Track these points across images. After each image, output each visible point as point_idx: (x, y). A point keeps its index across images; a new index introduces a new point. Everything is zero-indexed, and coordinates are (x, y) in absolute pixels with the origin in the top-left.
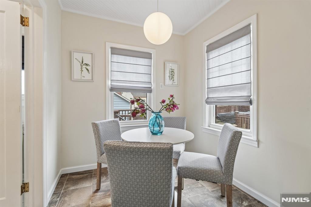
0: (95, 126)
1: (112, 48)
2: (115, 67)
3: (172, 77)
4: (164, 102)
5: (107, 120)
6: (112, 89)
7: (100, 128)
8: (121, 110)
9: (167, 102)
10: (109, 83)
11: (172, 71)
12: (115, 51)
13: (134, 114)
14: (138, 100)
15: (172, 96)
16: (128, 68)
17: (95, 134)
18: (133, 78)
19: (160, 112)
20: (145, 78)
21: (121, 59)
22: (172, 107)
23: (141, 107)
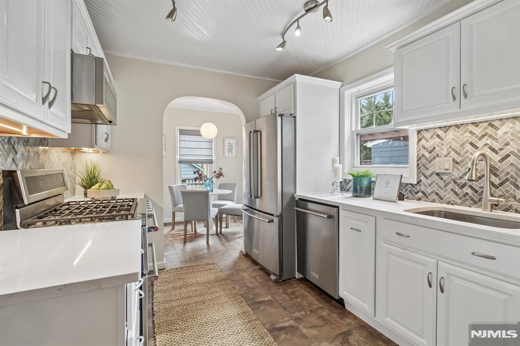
0: (171, 188)
1: (180, 130)
2: (183, 144)
3: (230, 150)
4: (215, 172)
5: (177, 185)
6: (180, 162)
7: (174, 189)
8: (188, 179)
9: (218, 172)
10: (178, 157)
11: (230, 145)
12: (182, 132)
13: (196, 179)
14: (198, 172)
15: (221, 169)
16: (193, 145)
17: (171, 193)
18: (198, 152)
19: (212, 178)
20: (207, 152)
21: (187, 137)
22: (220, 175)
23: (199, 176)
